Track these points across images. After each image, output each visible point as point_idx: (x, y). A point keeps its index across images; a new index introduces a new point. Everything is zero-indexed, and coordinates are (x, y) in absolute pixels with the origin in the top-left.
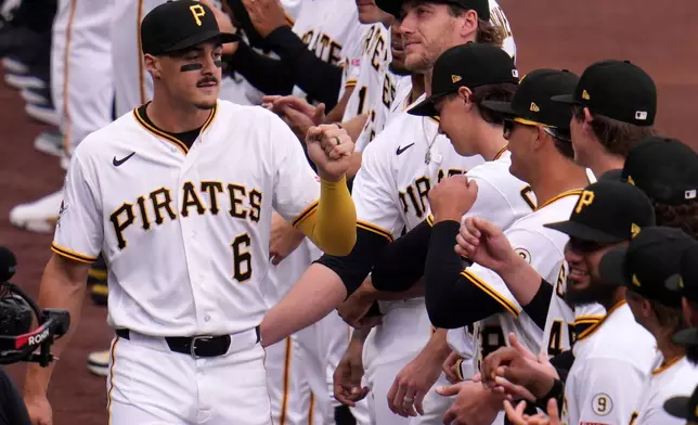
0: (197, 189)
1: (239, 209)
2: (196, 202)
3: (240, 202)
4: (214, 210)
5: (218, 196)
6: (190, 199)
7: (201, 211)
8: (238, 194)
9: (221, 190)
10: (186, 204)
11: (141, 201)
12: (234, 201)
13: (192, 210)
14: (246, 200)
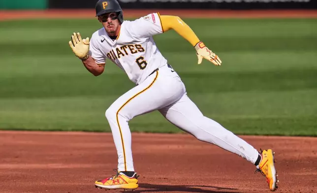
0: (120, 49)
1: (134, 51)
2: (121, 53)
3: (133, 49)
4: (127, 54)
5: (126, 49)
6: (119, 53)
7: (123, 55)
8: (131, 47)
9: (126, 48)
10: (118, 54)
11: (111, 52)
12: (131, 50)
13: (121, 55)
14: (135, 48)
